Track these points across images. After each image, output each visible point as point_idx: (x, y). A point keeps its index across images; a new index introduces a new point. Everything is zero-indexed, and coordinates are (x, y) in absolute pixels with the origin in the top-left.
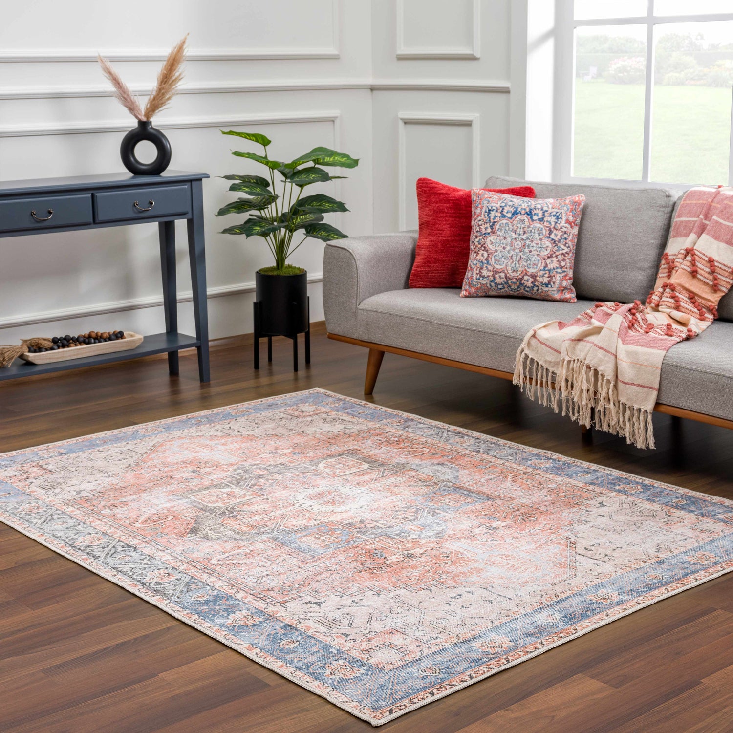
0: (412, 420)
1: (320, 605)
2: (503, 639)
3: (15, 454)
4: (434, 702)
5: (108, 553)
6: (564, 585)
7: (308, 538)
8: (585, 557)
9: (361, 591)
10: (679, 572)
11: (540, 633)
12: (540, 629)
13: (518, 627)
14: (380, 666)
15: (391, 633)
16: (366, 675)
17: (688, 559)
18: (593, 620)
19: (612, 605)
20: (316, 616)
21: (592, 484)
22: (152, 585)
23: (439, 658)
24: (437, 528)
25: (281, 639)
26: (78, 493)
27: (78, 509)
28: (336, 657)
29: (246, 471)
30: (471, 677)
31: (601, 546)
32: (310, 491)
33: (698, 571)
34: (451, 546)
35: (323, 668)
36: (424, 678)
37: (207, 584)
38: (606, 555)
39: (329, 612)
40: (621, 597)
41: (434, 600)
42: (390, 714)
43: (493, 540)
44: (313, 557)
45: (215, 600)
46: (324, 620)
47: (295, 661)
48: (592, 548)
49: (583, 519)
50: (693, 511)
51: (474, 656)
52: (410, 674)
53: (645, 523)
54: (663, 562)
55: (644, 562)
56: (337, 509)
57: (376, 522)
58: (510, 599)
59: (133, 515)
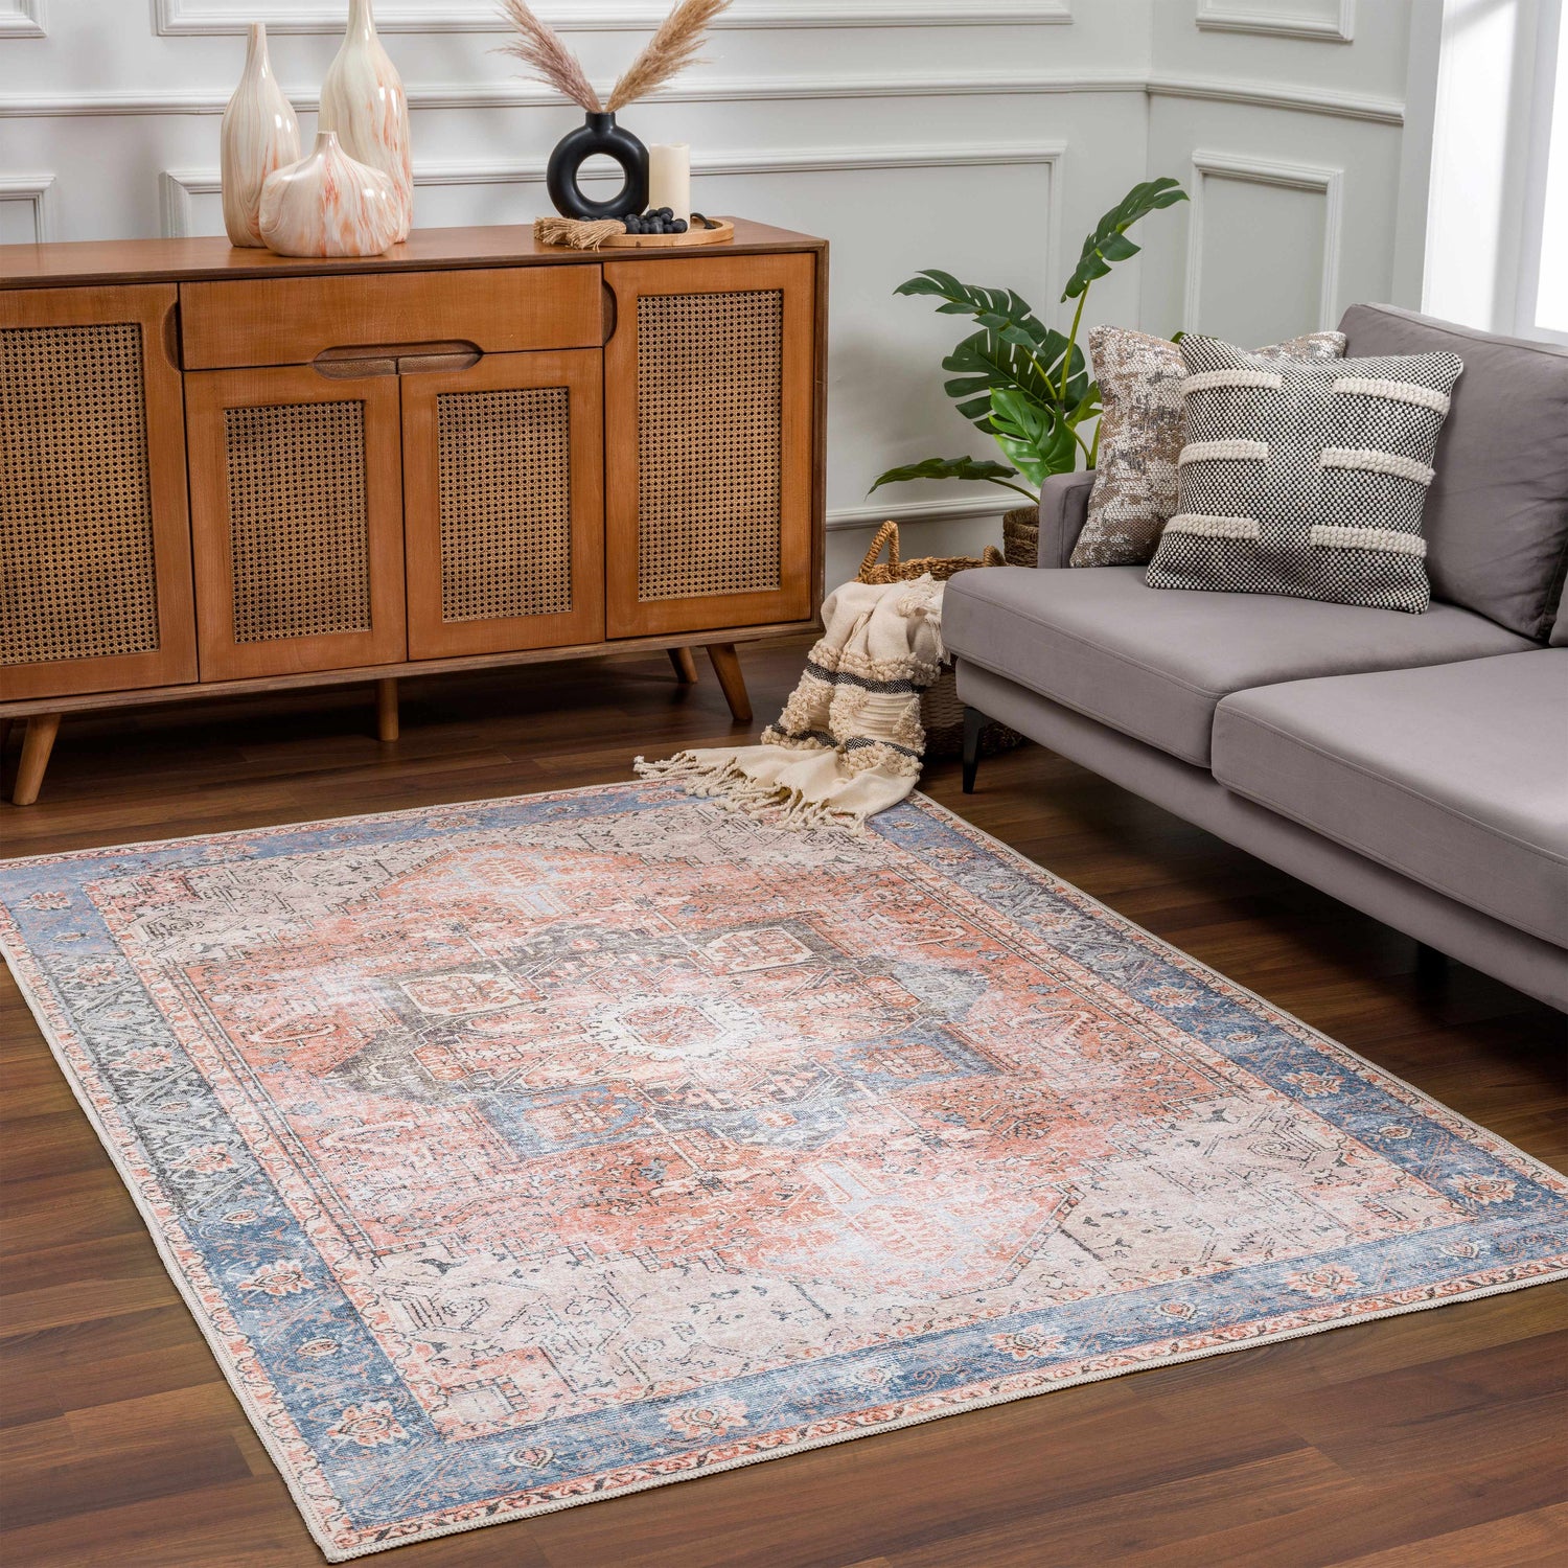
0: (990, 856)
1: (444, 1271)
2: (731, 1409)
3: (161, 848)
4: (483, 1528)
5: (152, 1094)
6: (967, 1302)
7: (550, 1112)
8: (1071, 1241)
9: (551, 1252)
10: (1241, 1306)
11: (820, 1408)
12: (829, 1399)
13: (789, 1385)
14: (446, 1429)
15: (530, 1357)
16: (406, 1443)
17: (1289, 1277)
18: (956, 1394)
19: (1024, 1366)
20: (418, 1293)
21: (1240, 1061)
22: (175, 1177)
23: (574, 1431)
24: (823, 1125)
25: (312, 1335)
26: (207, 949)
27: (176, 986)
28: (380, 1390)
29: (556, 940)
30: (598, 1486)
31: (1126, 1219)
32: (643, 1003)
33: (1284, 1311)
34: (815, 1173)
35: (337, 1413)
36: (507, 1471)
37: (276, 1192)
38: (1118, 1242)
39: (450, 1288)
40: (1063, 1348)
41: (673, 1295)
42: (378, 1540)
43: (913, 1171)
44: (522, 1159)
45: (261, 1228)
46: (426, 1305)
47: (299, 1388)
48: (1103, 1221)
49: (1144, 1146)
50: (1403, 1160)
51: (645, 1438)
52: (487, 1457)
53: (1273, 1176)
54: (1230, 1275)
55: (1186, 1271)
56: (663, 1052)
57: (713, 1092)
58: (828, 1316)
59: (265, 1014)
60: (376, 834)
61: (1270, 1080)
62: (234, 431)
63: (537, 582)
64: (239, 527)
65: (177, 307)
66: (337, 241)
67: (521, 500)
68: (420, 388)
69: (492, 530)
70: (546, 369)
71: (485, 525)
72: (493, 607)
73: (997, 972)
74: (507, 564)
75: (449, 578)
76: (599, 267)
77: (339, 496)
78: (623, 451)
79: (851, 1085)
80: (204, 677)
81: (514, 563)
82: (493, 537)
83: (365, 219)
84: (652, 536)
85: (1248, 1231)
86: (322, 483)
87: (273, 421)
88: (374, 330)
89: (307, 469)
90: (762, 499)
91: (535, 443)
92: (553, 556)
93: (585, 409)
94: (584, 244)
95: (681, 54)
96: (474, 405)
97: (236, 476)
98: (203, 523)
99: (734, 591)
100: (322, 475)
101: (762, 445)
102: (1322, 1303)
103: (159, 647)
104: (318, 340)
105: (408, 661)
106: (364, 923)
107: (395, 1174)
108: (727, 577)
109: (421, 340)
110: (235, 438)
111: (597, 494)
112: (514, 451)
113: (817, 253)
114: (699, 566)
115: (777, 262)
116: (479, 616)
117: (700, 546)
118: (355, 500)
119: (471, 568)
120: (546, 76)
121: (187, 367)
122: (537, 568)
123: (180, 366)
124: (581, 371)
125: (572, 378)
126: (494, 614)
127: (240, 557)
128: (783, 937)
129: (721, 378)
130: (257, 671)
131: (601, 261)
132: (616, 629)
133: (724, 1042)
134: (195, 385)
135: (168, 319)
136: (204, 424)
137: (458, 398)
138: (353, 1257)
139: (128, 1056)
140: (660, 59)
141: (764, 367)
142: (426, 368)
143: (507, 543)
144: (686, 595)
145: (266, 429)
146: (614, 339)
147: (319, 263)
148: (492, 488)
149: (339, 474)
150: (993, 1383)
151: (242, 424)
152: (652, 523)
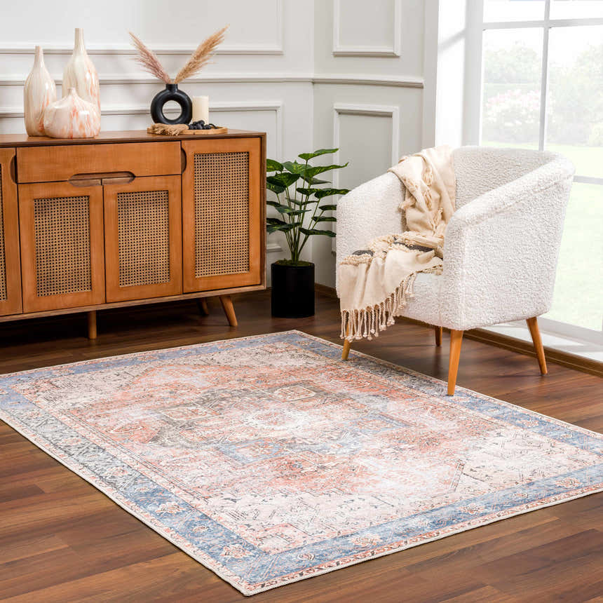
0: (365, 359)
1: (235, 502)
2: (374, 537)
5: (81, 453)
6: (442, 498)
7: (245, 449)
8: (469, 477)
9: (273, 493)
10: (544, 493)
11: (408, 534)
12: (408, 532)
13: (391, 528)
14: (267, 551)
15: (286, 526)
16: (254, 556)
17: (554, 482)
18: (456, 526)
19: (475, 516)
20: (229, 509)
21: (497, 418)
22: (107, 478)
23: (317, 548)
24: (353, 447)
25: (195, 525)
26: (73, 405)
27: (69, 417)
28: (234, 541)
29: (213, 394)
30: (338, 564)
31: (485, 468)
32: (259, 413)
33: (560, 493)
34: (360, 462)
35: (221, 549)
36: (299, 562)
37: (151, 481)
38: (487, 476)
39: (240, 506)
40: (486, 510)
41: (329, 503)
42: (262, 587)
43: (396, 459)
44: (244, 464)
45: (153, 493)
46: (235, 513)
47: (201, 542)
48: (478, 470)
49: (479, 446)
50: (574, 444)
51: (347, 548)
52: (289, 559)
53: (530, 452)
54: (533, 483)
55: (517, 483)
56: (277, 428)
57: (305, 439)
58: (393, 506)
59: (111, 424)
60: (119, 363)
61: (511, 423)
62: (37, 209)
63: (156, 270)
64: (39, 248)
65: (15, 158)
66: (77, 132)
67: (150, 236)
68: (111, 191)
69: (139, 249)
70: (159, 183)
71: (136, 247)
72: (139, 280)
73: (390, 395)
74: (144, 263)
75: (122, 269)
76: (180, 142)
77: (79, 235)
78: (189, 215)
79: (356, 434)
80: (26, 310)
81: (147, 263)
82: (139, 252)
83: (88, 122)
84: (200, 251)
85: (532, 469)
86: (72, 230)
87: (53, 204)
88: (95, 167)
89: (66, 224)
90: (242, 236)
91: (155, 213)
92: (162, 260)
93: (175, 199)
94: (174, 133)
95: (205, 60)
96: (132, 198)
97: (38, 227)
98: (25, 247)
99: (232, 273)
100: (72, 227)
101: (242, 214)
102: (571, 490)
103: (7, 298)
104: (72, 171)
105: (106, 303)
106: (133, 392)
107: (196, 471)
108: (229, 268)
109: (112, 171)
110: (37, 211)
111: (180, 234)
112: (147, 216)
113: (262, 138)
114: (218, 263)
115: (246, 141)
116: (133, 284)
117: (219, 255)
118: (85, 237)
119: (130, 265)
120: (150, 70)
121: (19, 182)
122: (156, 264)
123: (16, 182)
124: (172, 184)
125: (169, 187)
126: (139, 284)
127: (39, 261)
128: (301, 389)
129: (226, 187)
130: (46, 308)
131: (180, 140)
132: (187, 289)
133: (300, 423)
134: (23, 189)
135: (12, 162)
136: (26, 206)
137: (126, 195)
138: (196, 499)
139: (63, 441)
140: (195, 63)
141: (242, 183)
142: (113, 183)
143: (144, 254)
144: (213, 275)
145: (50, 208)
146: (186, 172)
147: (70, 140)
148: (138, 232)
149: (79, 226)
150: (468, 522)
151: (40, 205)
152: (200, 245)
